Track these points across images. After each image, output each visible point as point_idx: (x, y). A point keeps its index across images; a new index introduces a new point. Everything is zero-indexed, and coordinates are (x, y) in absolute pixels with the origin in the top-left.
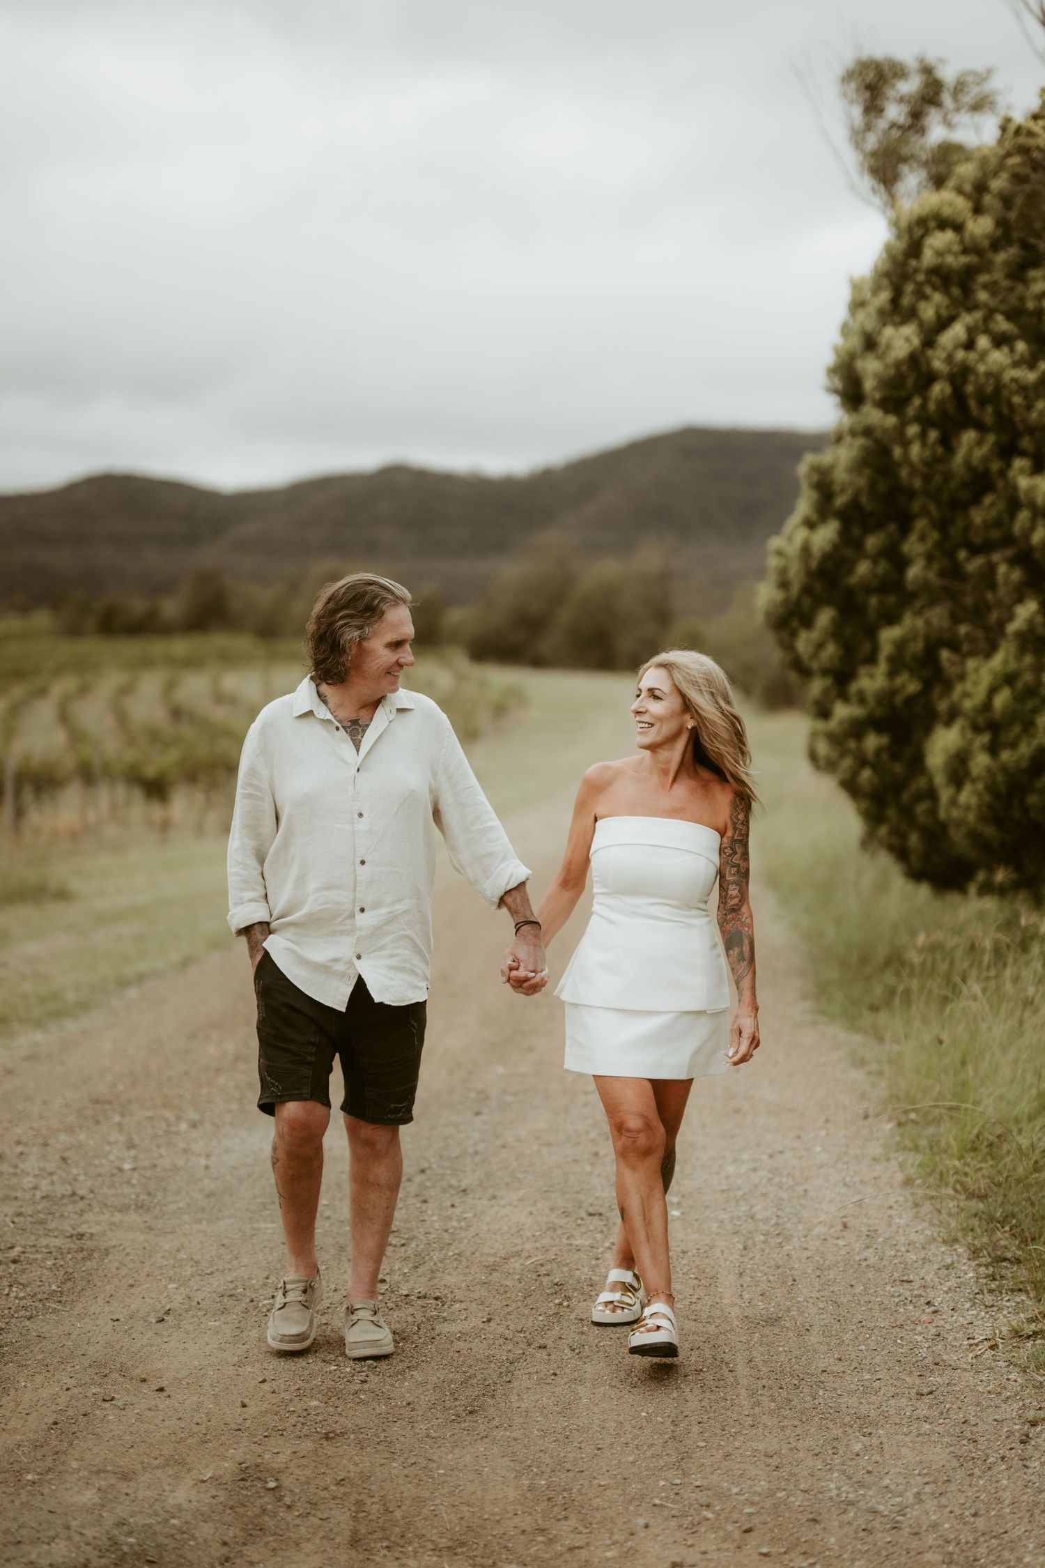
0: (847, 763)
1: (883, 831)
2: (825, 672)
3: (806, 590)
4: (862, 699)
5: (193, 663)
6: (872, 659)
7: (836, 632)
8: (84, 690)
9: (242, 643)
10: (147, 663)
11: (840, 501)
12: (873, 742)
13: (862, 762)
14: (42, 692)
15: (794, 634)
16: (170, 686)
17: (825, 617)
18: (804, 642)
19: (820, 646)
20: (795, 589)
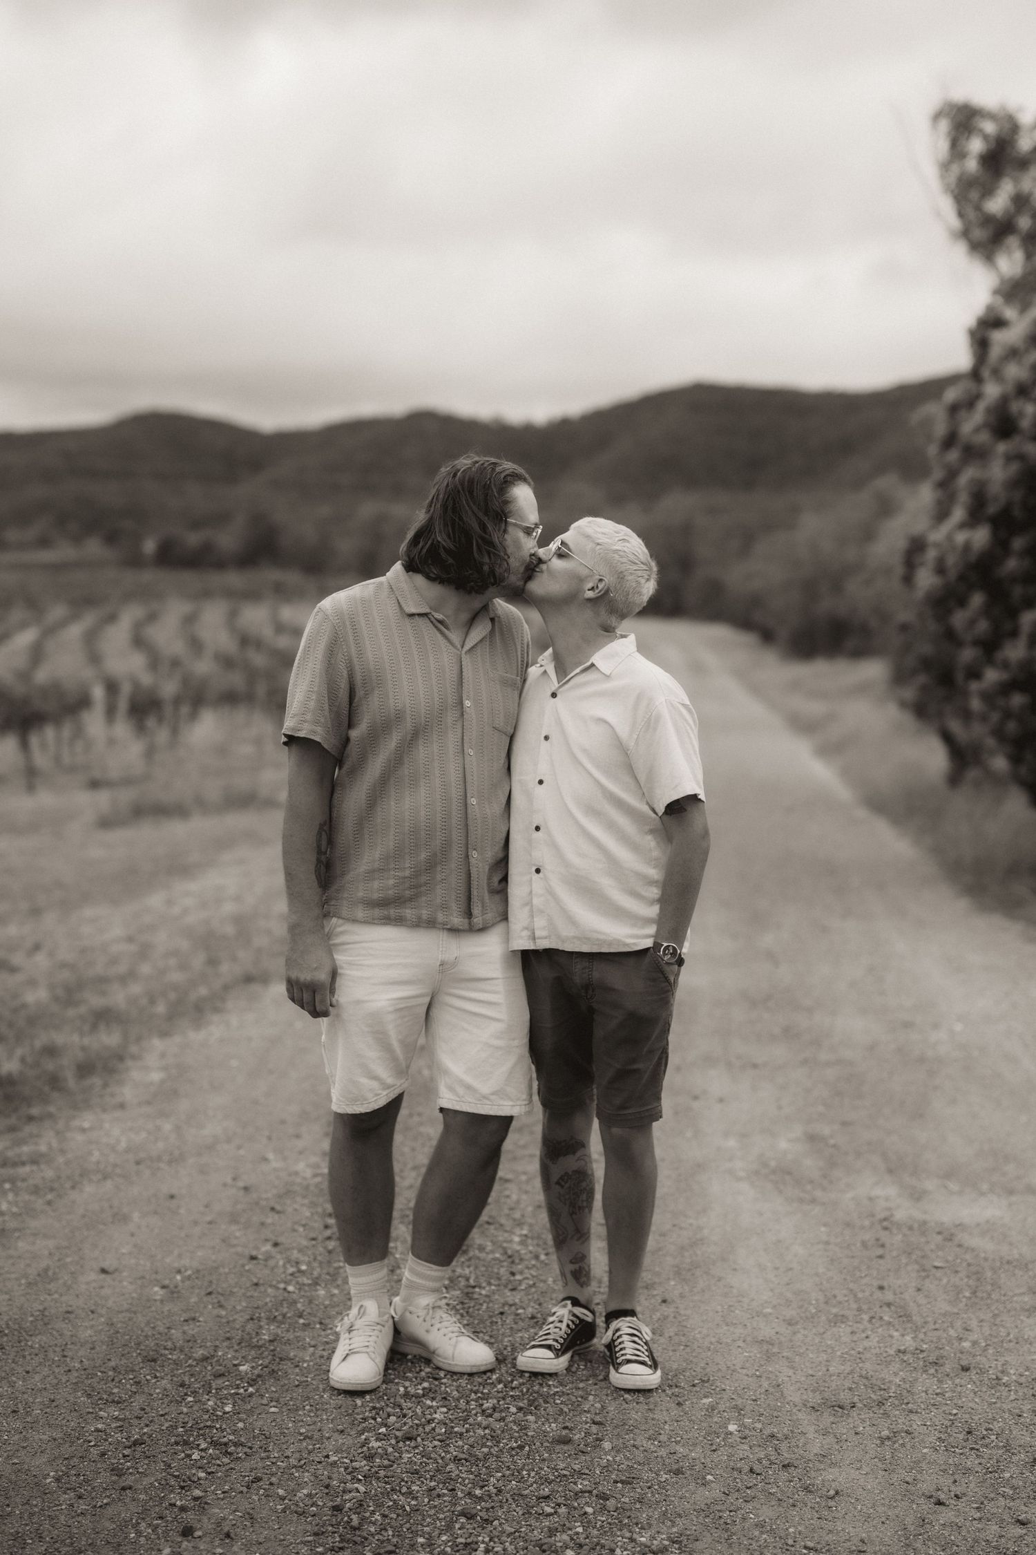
0: (995, 717)
1: (1023, 770)
2: (977, 643)
3: (962, 578)
4: (1006, 665)
5: (252, 595)
6: (1014, 633)
7: (986, 611)
8: (152, 617)
9: (292, 577)
10: (206, 594)
11: (992, 509)
12: (1018, 700)
13: (1008, 715)
14: (112, 618)
15: (949, 612)
16: (233, 615)
17: (977, 600)
18: (959, 619)
19: (972, 623)
20: (952, 574)
